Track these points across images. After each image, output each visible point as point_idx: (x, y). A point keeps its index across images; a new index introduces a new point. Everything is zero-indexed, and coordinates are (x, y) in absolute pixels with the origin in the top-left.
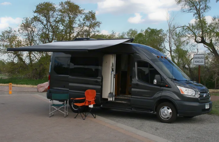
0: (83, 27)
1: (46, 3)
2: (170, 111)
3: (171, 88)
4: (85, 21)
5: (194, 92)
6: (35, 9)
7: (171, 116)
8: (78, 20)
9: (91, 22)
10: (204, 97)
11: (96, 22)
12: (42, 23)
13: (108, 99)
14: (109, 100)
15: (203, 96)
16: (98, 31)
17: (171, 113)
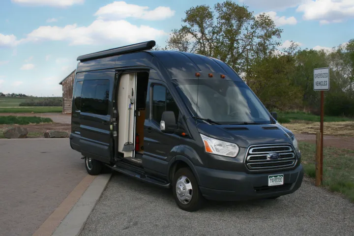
0: (251, 39)
1: (200, 8)
2: (189, 186)
3: (192, 138)
4: (254, 30)
5: (238, 148)
6: (185, 16)
7: (191, 196)
8: (245, 29)
9: (267, 31)
10: (268, 159)
11: (274, 30)
12: (195, 36)
13: (123, 154)
14: (125, 156)
15: (265, 157)
16: (279, 44)
17: (190, 190)
